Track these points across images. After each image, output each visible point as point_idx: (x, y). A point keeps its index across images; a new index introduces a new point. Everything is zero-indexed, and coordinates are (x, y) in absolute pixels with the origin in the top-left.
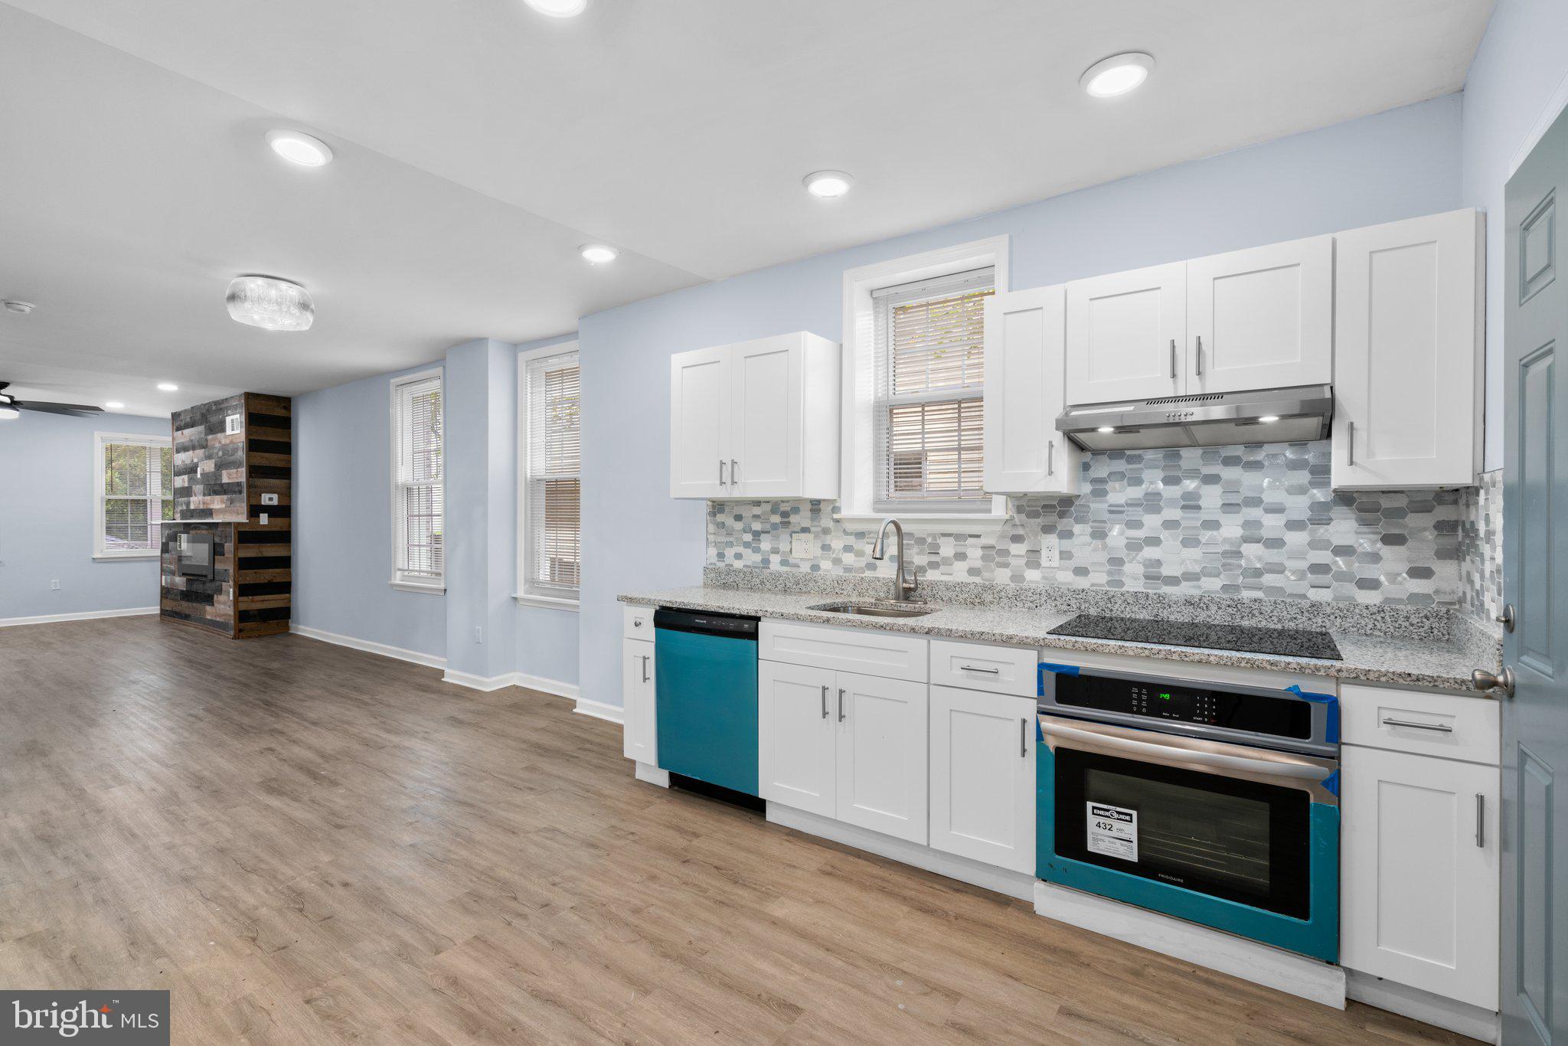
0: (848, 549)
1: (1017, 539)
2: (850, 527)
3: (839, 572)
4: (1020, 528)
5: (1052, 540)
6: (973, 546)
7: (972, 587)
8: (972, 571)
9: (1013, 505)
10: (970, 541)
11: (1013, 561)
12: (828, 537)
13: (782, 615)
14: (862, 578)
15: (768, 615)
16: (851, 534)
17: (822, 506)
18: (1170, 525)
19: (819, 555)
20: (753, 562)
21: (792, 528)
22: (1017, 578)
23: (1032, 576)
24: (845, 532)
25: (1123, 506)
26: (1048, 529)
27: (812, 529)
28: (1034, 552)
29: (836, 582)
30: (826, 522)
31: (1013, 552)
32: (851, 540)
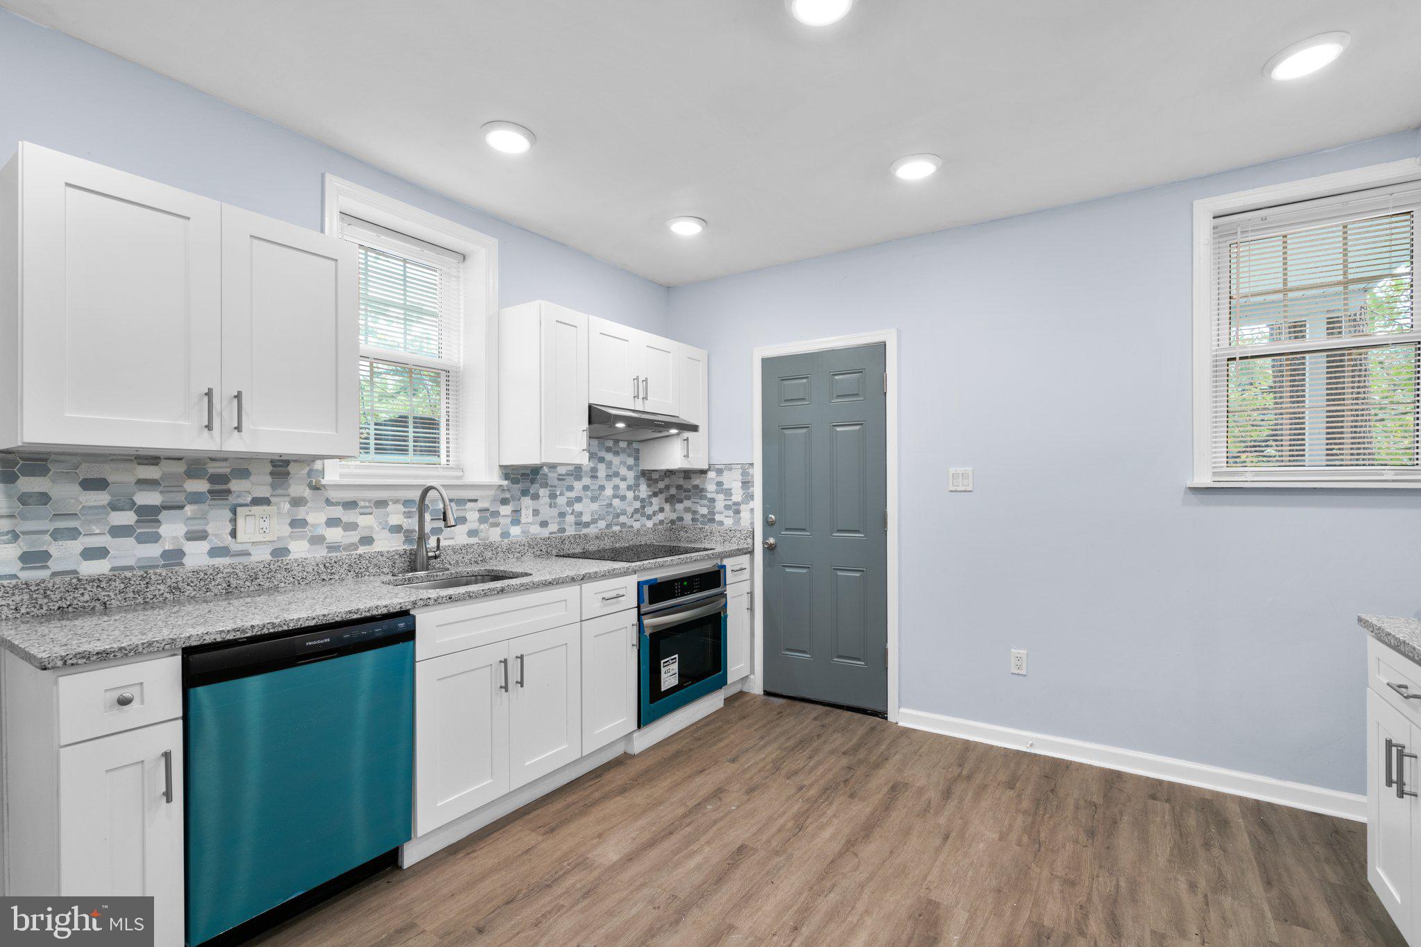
0: (332, 522)
1: (504, 502)
2: (334, 495)
3: (320, 553)
4: (507, 492)
5: (526, 501)
6: (471, 510)
7: (476, 547)
8: (472, 533)
9: (503, 473)
10: (469, 505)
11: (501, 520)
12: (302, 509)
13: (450, 598)
14: (360, 555)
15: (432, 602)
16: (337, 504)
17: (292, 468)
18: (586, 488)
19: (288, 534)
20: (139, 559)
21: (232, 499)
22: (505, 535)
23: (515, 531)
24: (329, 502)
25: (564, 475)
26: (525, 493)
27: (272, 499)
28: (517, 512)
29: (322, 566)
30: (298, 488)
31: (502, 513)
32: (337, 512)
